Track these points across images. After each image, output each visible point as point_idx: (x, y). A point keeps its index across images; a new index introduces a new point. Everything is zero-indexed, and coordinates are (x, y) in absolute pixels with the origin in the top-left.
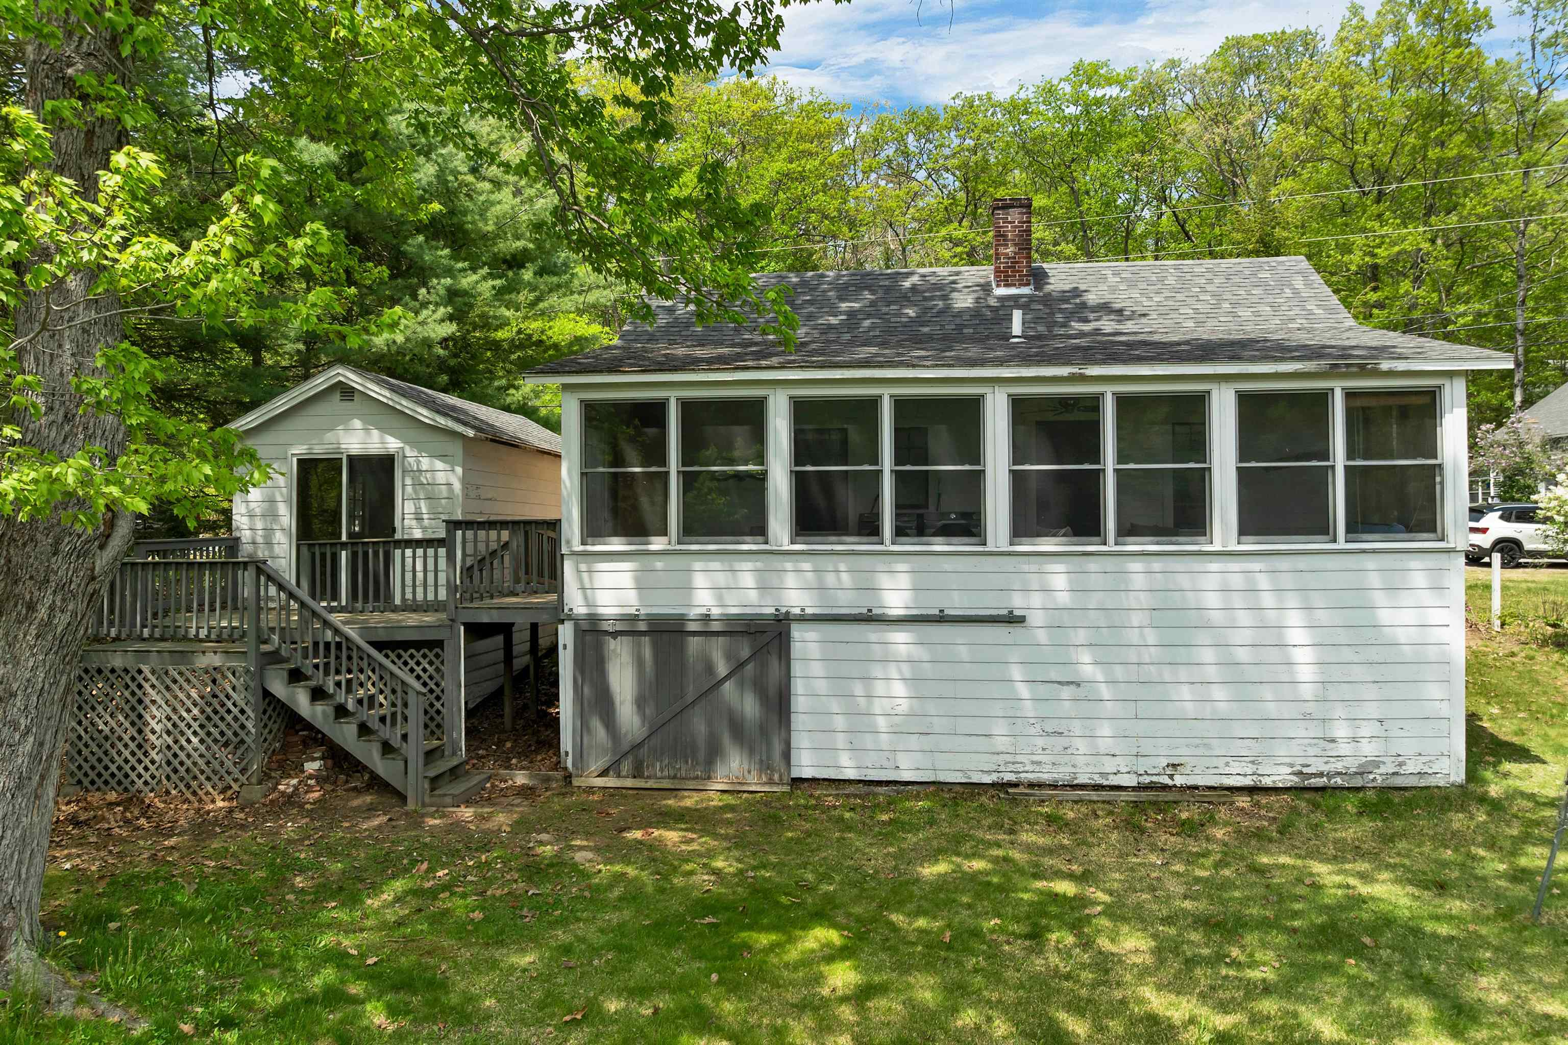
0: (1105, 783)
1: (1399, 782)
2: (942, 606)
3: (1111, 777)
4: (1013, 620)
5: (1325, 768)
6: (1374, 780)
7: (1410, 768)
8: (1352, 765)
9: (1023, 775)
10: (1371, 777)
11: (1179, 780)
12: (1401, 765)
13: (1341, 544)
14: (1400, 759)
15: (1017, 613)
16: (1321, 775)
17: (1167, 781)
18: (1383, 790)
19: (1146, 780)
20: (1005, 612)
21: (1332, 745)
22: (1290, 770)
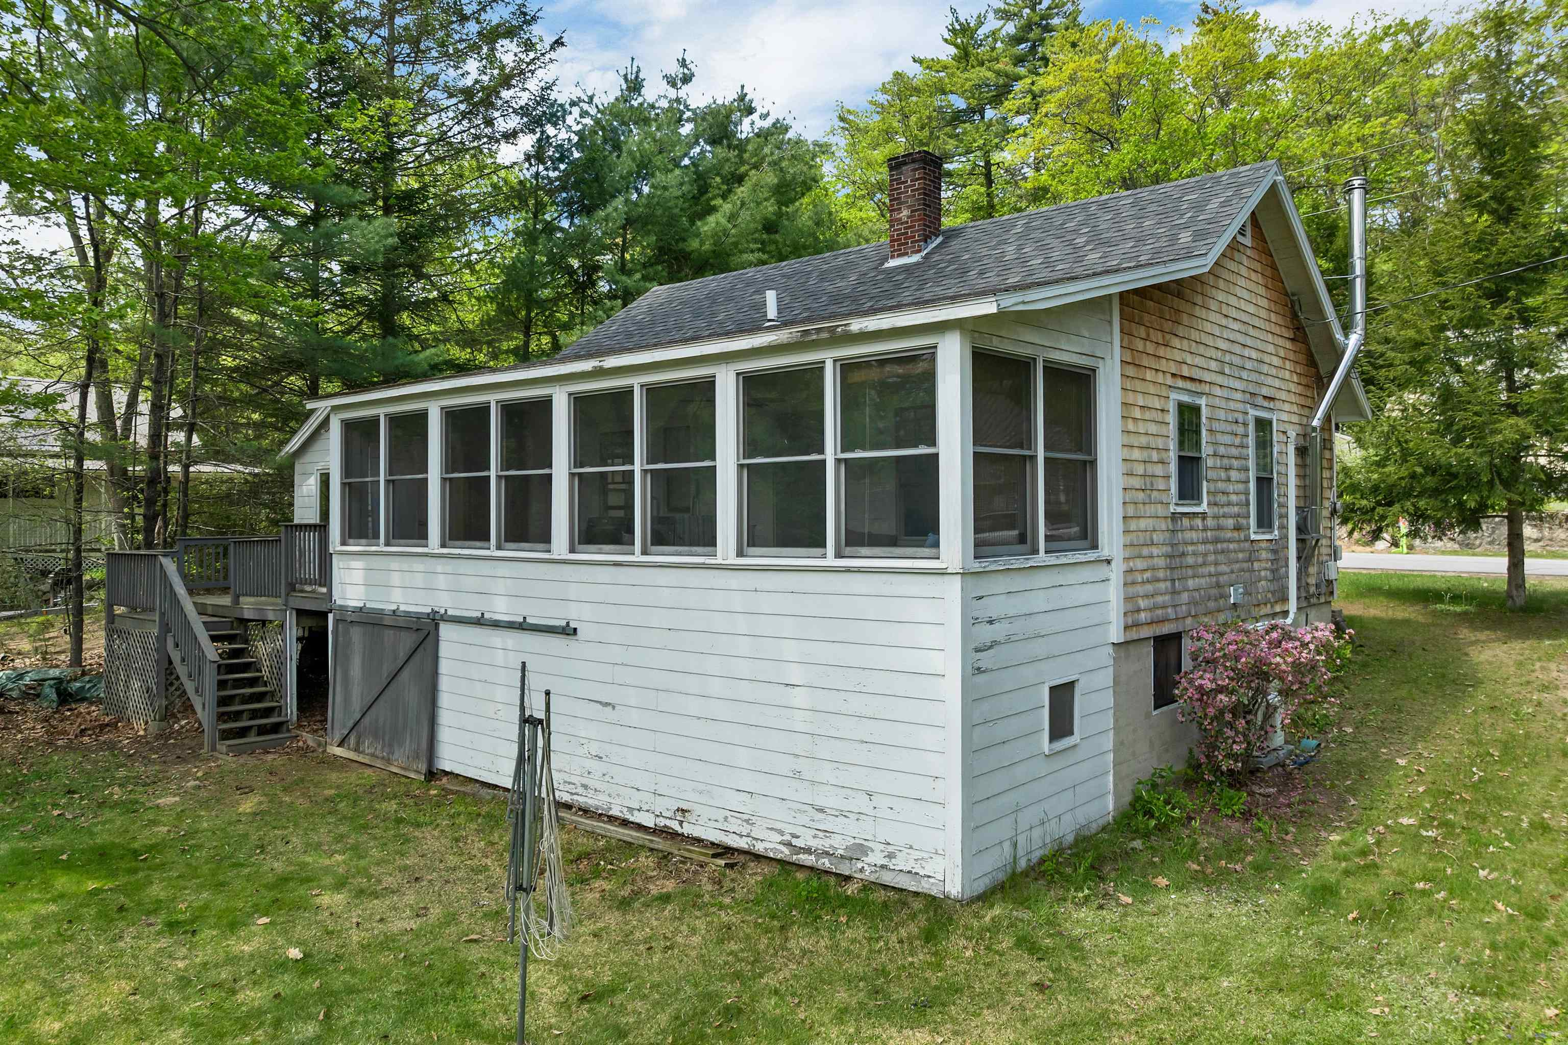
0: (632, 819)
1: (887, 878)
2: (525, 614)
3: (636, 813)
4: (569, 631)
5: (813, 843)
6: (862, 870)
7: (900, 863)
8: (839, 844)
9: (575, 797)
10: (860, 865)
11: (687, 829)
12: (891, 856)
13: (831, 561)
14: (890, 849)
15: (573, 625)
16: (808, 851)
17: (675, 825)
18: (869, 887)
19: (662, 822)
20: (564, 623)
21: (821, 816)
22: (779, 838)
